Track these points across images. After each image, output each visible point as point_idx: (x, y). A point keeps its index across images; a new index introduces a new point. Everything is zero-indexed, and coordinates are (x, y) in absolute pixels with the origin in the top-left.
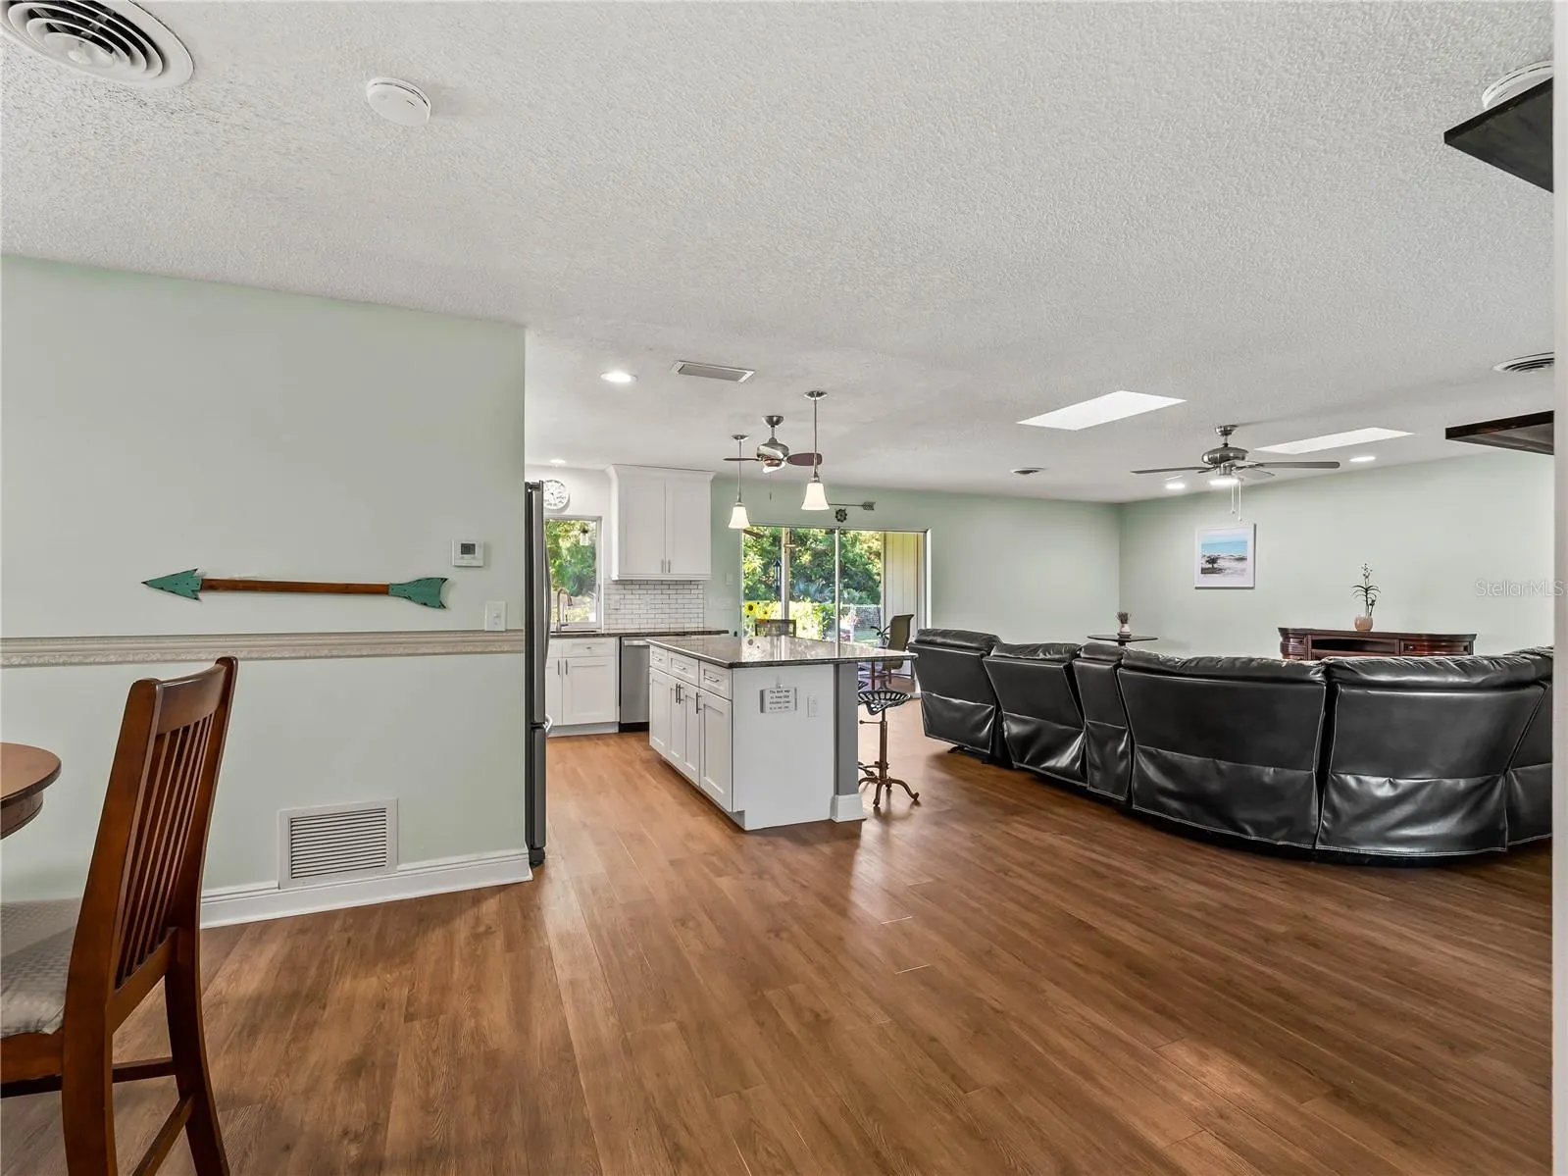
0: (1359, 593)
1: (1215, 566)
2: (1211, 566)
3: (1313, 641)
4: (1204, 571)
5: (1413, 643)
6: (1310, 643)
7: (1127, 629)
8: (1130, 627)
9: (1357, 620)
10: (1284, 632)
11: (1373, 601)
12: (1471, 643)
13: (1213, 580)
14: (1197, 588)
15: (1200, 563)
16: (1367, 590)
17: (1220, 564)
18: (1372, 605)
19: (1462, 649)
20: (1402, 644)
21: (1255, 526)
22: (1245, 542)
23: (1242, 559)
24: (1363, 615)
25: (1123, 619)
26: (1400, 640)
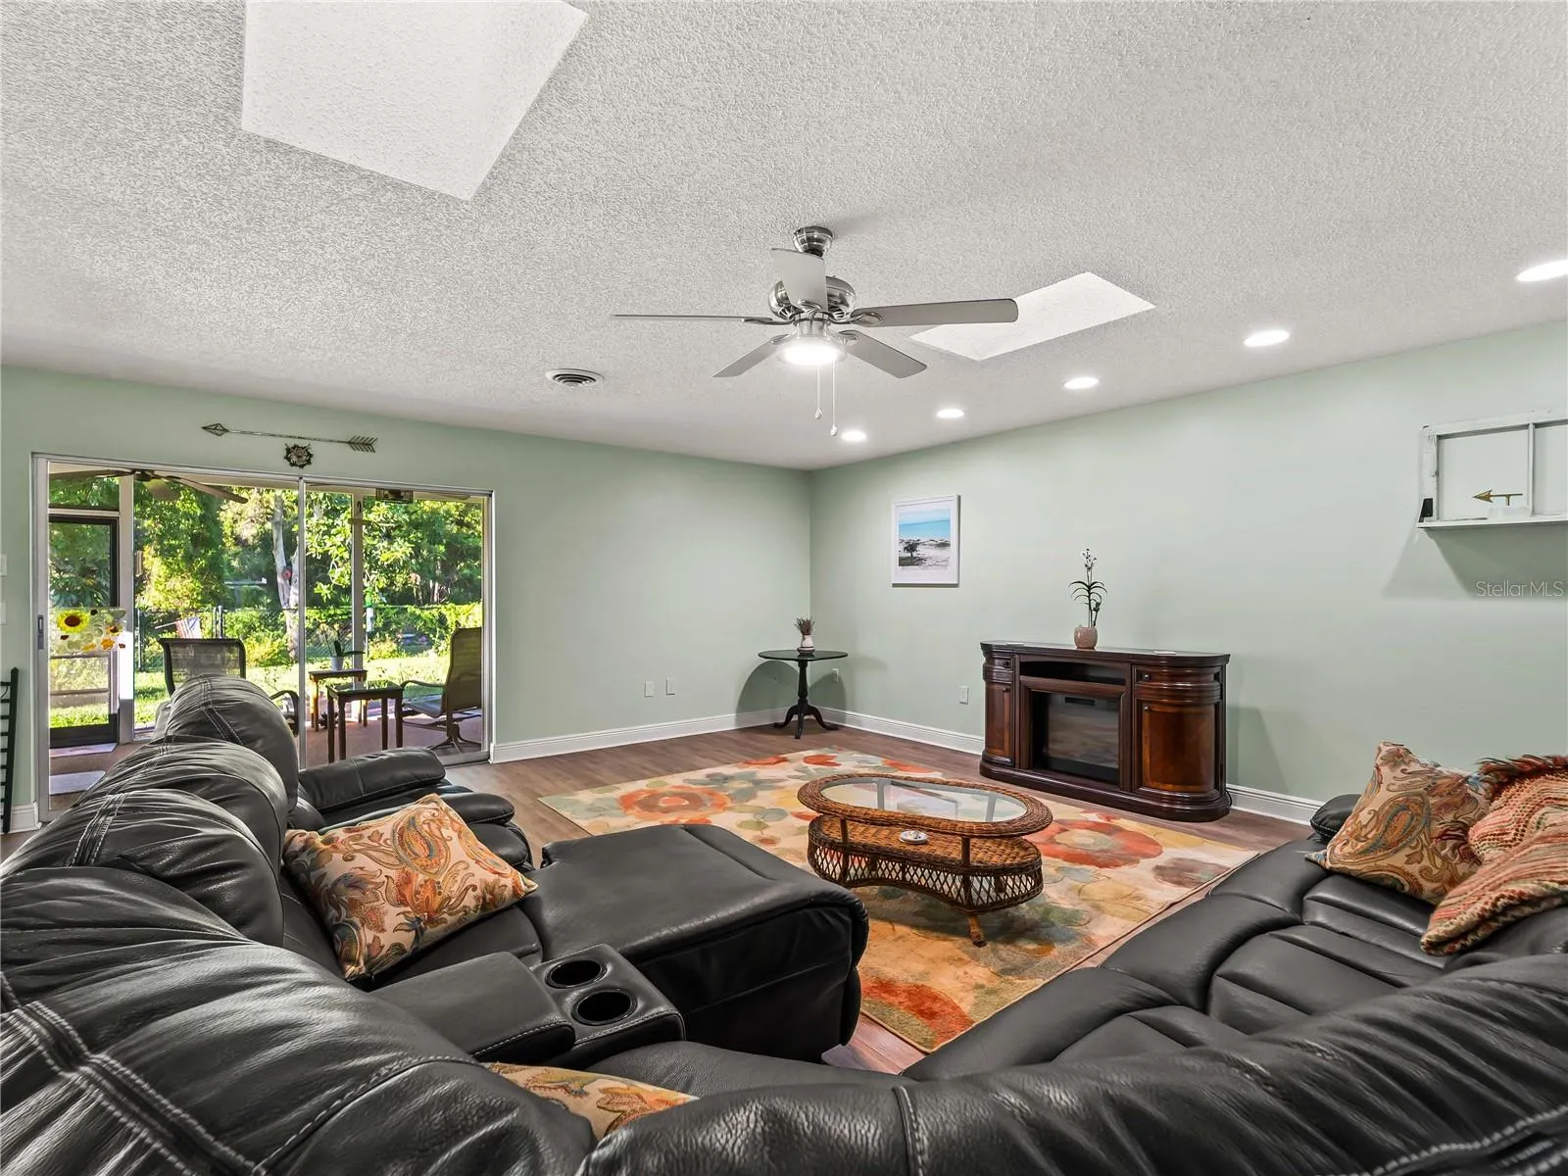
0: (1078, 593)
1: (915, 554)
2: (909, 555)
3: (1021, 664)
4: (903, 562)
5: (1149, 670)
6: (1018, 664)
7: (809, 642)
8: (813, 640)
9: (1076, 632)
10: (987, 648)
11: (1098, 604)
12: (1223, 668)
13: (912, 574)
14: (894, 585)
15: (897, 551)
16: (1089, 588)
17: (921, 551)
18: (1097, 610)
19: (1212, 677)
20: (1135, 670)
21: (959, 497)
22: (949, 521)
23: (944, 545)
24: (1086, 624)
25: (805, 628)
26: (1132, 664)
